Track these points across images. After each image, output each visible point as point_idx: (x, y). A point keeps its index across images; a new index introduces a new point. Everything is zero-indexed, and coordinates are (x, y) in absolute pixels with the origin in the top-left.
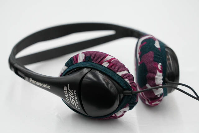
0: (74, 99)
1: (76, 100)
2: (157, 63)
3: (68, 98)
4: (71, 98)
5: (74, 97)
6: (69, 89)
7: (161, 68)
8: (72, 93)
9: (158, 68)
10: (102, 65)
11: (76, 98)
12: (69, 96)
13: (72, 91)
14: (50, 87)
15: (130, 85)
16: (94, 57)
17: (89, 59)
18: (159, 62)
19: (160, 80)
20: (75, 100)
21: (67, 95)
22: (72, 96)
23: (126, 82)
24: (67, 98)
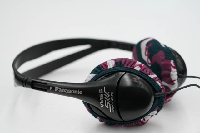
0: (109, 101)
1: (112, 103)
2: (169, 60)
3: (103, 101)
4: (107, 101)
5: (110, 100)
6: (106, 91)
7: (174, 64)
8: (108, 96)
9: (171, 65)
10: (134, 69)
11: (112, 100)
12: (104, 99)
13: (109, 93)
14: (82, 92)
15: (161, 87)
16: (125, 63)
17: (120, 64)
18: (171, 60)
19: (176, 76)
20: (110, 103)
21: (102, 98)
22: (108, 98)
23: (157, 84)
24: (101, 102)
